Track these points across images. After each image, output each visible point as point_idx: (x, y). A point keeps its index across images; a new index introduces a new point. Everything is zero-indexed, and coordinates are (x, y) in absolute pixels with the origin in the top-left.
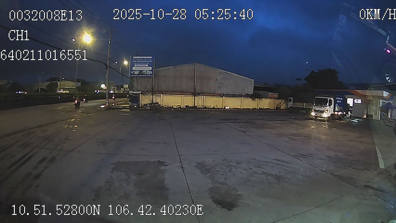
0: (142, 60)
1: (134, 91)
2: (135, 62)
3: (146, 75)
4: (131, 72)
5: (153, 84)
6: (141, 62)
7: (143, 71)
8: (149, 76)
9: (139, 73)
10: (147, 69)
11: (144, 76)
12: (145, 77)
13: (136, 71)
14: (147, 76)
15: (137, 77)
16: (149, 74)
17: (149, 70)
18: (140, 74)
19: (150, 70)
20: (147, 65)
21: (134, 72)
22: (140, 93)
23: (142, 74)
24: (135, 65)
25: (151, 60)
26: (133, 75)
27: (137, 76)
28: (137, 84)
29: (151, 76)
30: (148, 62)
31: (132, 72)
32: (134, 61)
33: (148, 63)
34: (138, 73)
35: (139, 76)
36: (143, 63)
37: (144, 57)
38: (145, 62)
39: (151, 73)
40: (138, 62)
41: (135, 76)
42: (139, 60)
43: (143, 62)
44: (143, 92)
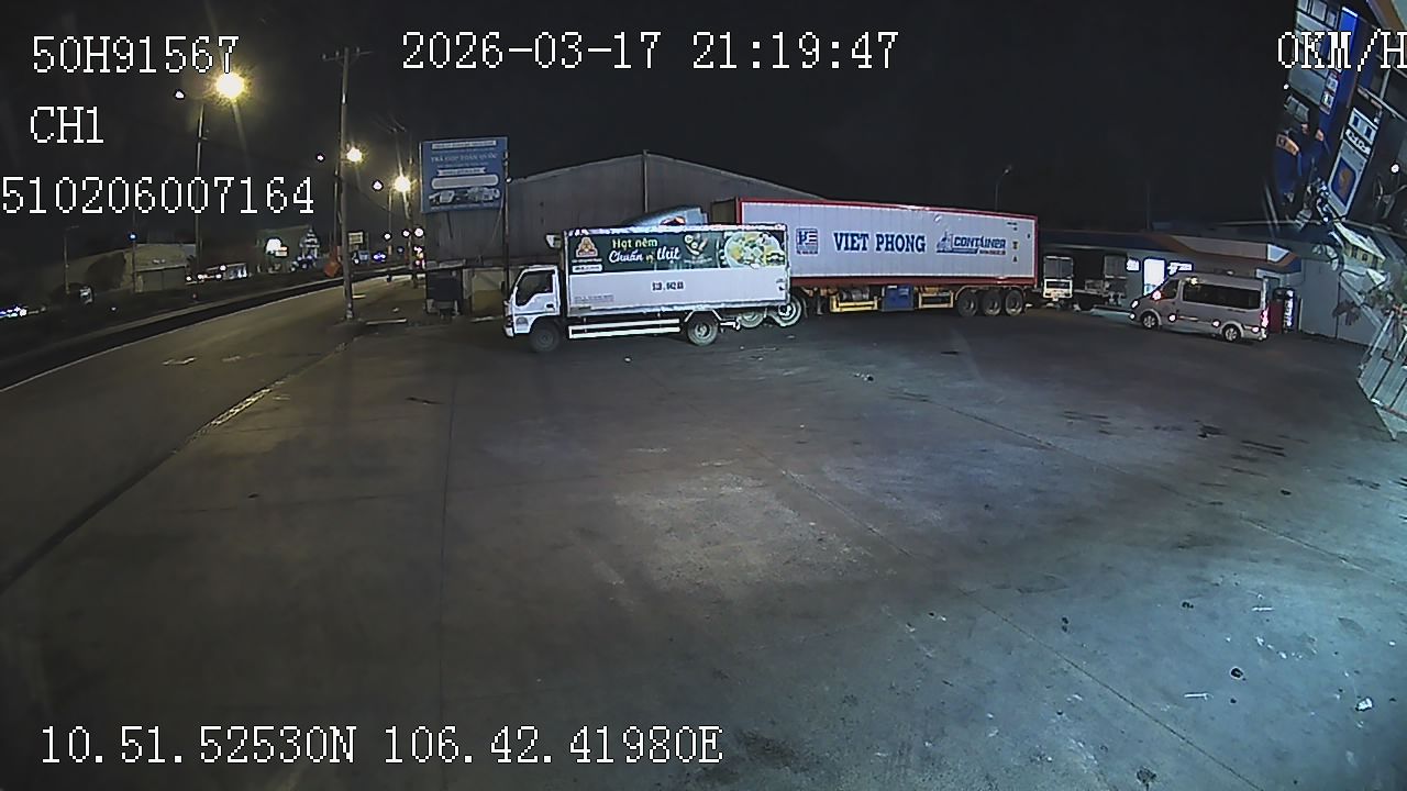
0: (464, 154)
1: (439, 262)
2: (440, 163)
3: (479, 202)
4: (426, 196)
5: (507, 232)
6: (461, 162)
7: (469, 191)
8: (491, 205)
9: (455, 198)
10: (484, 183)
11: (471, 206)
12: (477, 209)
13: (442, 193)
14: (485, 205)
15: (448, 212)
16: (491, 198)
17: (489, 187)
18: (459, 203)
19: (493, 187)
20: (482, 170)
21: (438, 198)
22: (460, 265)
23: (465, 200)
24: (441, 173)
25: (493, 152)
26: (435, 205)
27: (449, 207)
28: (452, 236)
29: (497, 205)
30: (485, 160)
31: (430, 197)
32: (437, 159)
33: (486, 163)
34: (451, 198)
35: (455, 207)
36: (467, 165)
37: (471, 144)
38: (474, 161)
39: (497, 196)
40: (450, 163)
41: (443, 207)
42: (453, 154)
43: (470, 161)
44: (472, 260)
